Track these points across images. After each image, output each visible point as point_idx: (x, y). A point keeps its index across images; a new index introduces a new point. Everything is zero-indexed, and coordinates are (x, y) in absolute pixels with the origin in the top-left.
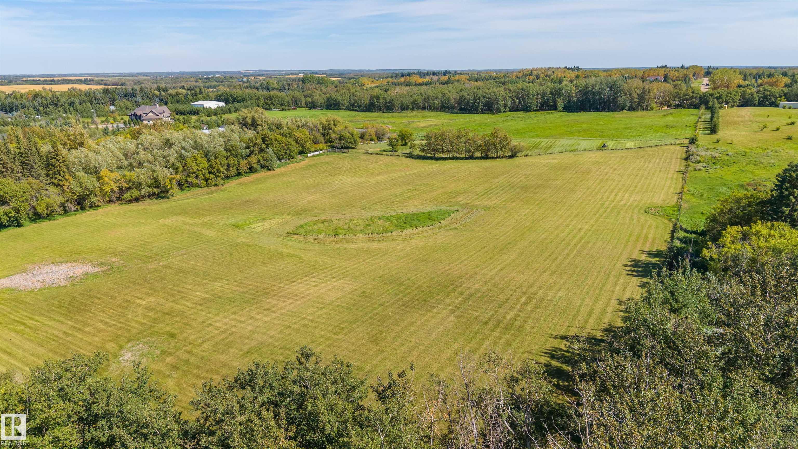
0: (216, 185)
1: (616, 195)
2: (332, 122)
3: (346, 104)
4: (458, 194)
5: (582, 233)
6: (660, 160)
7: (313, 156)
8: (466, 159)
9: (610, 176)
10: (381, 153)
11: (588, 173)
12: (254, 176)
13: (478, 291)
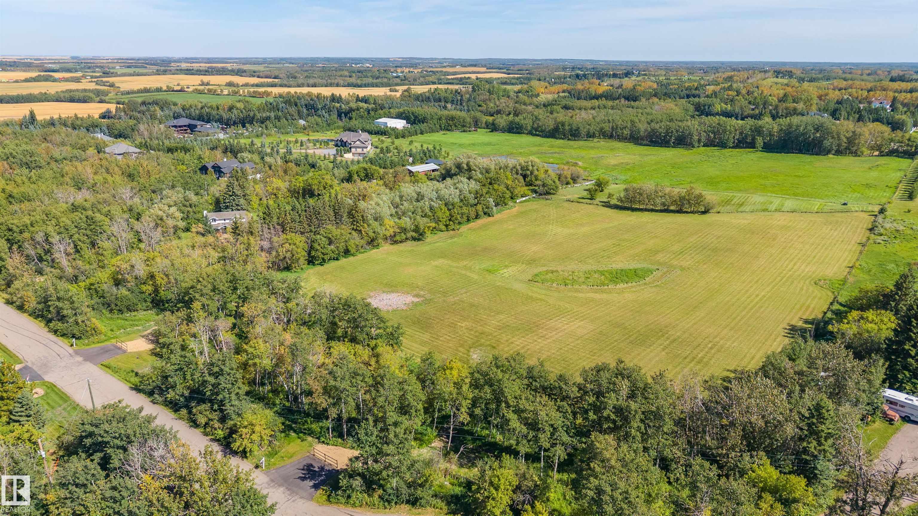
0: (453, 230)
1: (795, 264)
2: (530, 163)
3: (529, 128)
4: (657, 252)
5: (758, 299)
6: (846, 229)
7: (521, 202)
8: (661, 211)
9: (793, 244)
10: (582, 200)
11: (774, 239)
12: (480, 222)
13: (679, 337)
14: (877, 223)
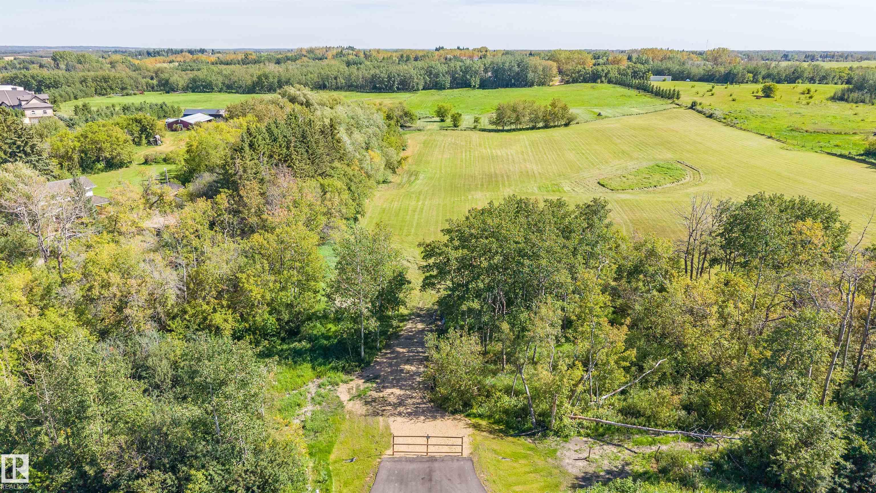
8: (531, 129)
14: (707, 112)
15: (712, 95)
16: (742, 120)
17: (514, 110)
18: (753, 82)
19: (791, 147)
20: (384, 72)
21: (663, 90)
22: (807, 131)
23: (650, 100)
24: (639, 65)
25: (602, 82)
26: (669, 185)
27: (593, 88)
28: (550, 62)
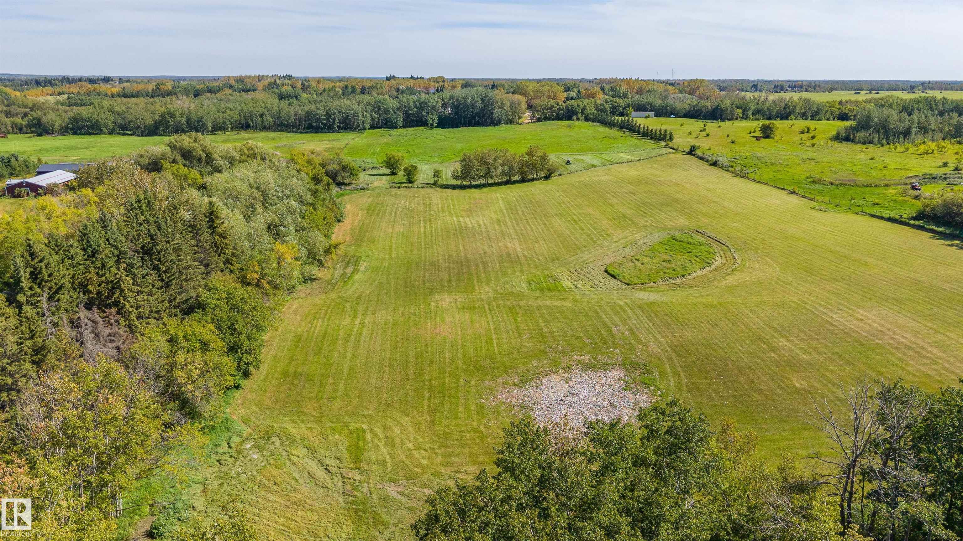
14: (710, 159)
15: (708, 135)
16: (752, 170)
17: (483, 161)
18: (743, 118)
19: (823, 207)
20: (321, 108)
21: (652, 131)
22: (832, 184)
23: (638, 142)
24: (617, 100)
25: (578, 119)
26: (699, 273)
27: (569, 127)
28: (518, 97)
